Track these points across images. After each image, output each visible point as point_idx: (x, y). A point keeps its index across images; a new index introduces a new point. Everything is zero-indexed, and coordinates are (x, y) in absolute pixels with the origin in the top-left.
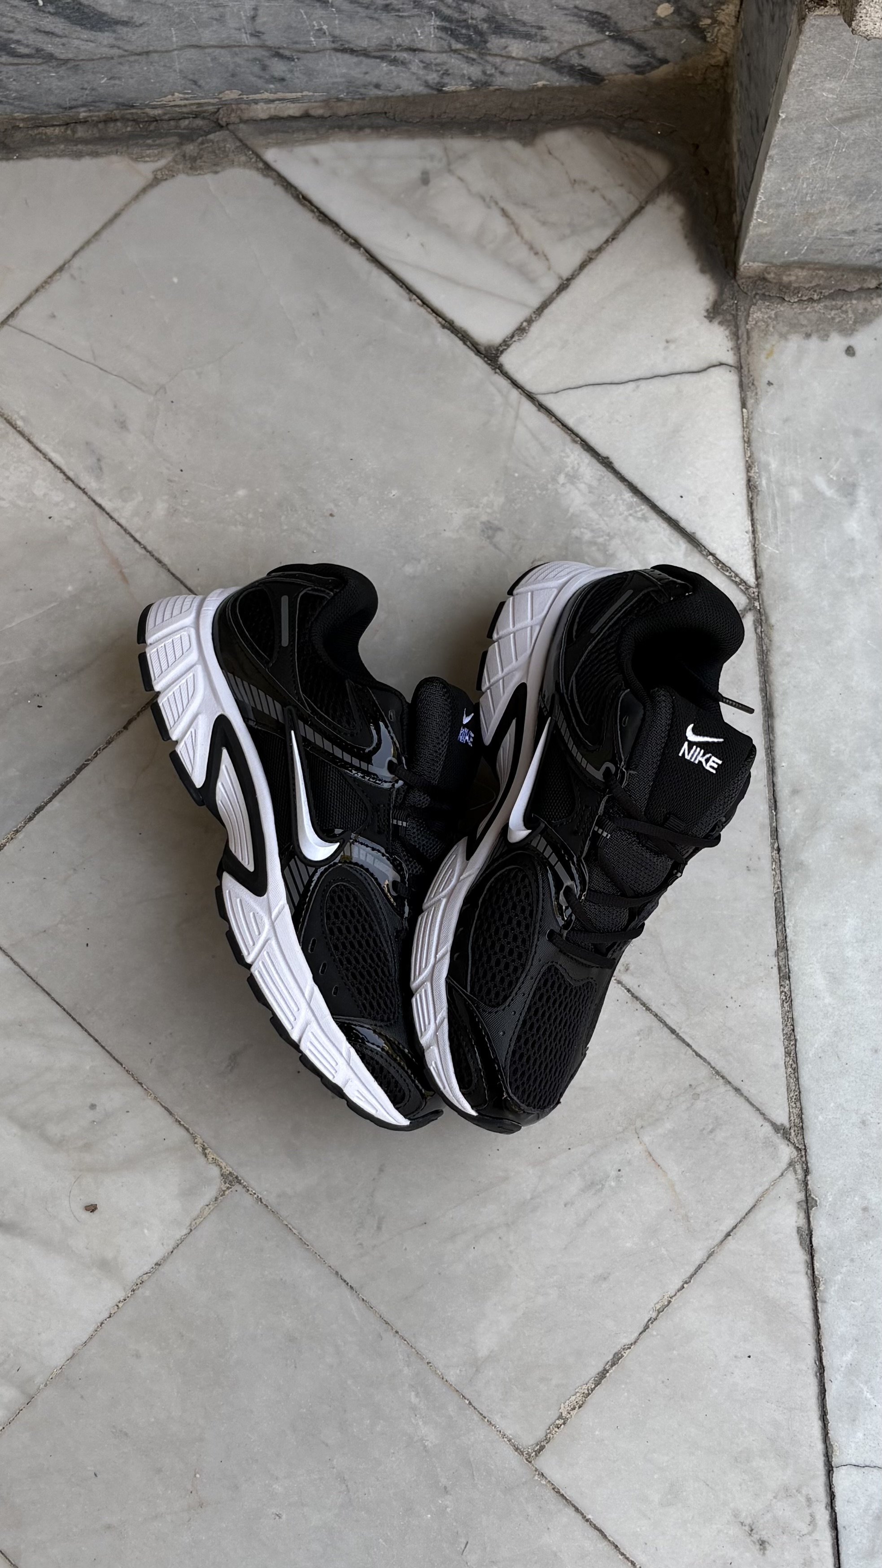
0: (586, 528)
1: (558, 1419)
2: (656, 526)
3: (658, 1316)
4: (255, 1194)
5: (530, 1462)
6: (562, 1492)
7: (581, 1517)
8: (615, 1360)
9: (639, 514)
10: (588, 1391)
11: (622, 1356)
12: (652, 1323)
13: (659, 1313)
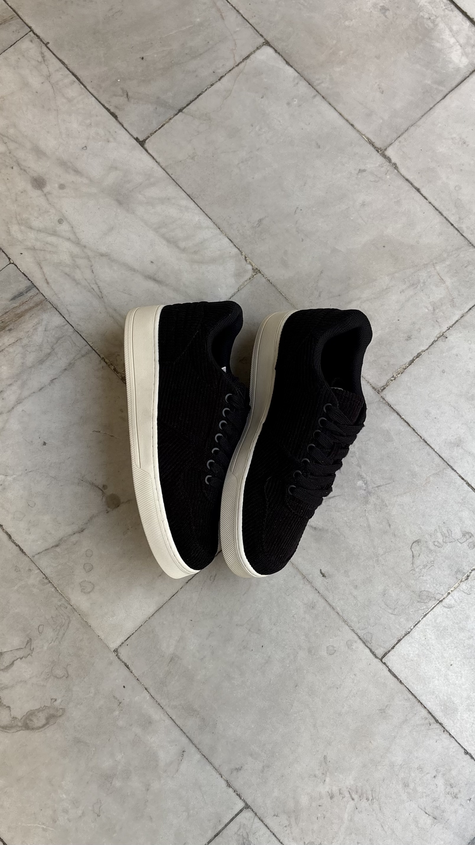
0: (426, 13)
1: (392, 377)
2: (457, 14)
3: (438, 339)
4: (267, 278)
5: (379, 394)
6: (392, 406)
7: (399, 417)
8: (418, 356)
9: (450, 9)
10: (406, 367)
11: (421, 354)
12: (435, 342)
13: (438, 338)
